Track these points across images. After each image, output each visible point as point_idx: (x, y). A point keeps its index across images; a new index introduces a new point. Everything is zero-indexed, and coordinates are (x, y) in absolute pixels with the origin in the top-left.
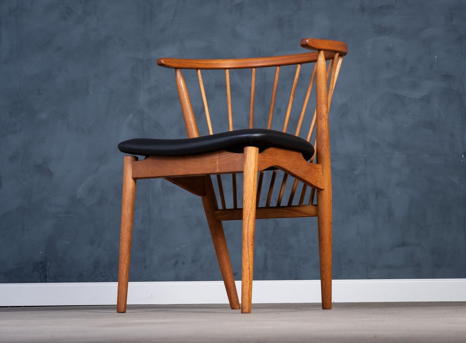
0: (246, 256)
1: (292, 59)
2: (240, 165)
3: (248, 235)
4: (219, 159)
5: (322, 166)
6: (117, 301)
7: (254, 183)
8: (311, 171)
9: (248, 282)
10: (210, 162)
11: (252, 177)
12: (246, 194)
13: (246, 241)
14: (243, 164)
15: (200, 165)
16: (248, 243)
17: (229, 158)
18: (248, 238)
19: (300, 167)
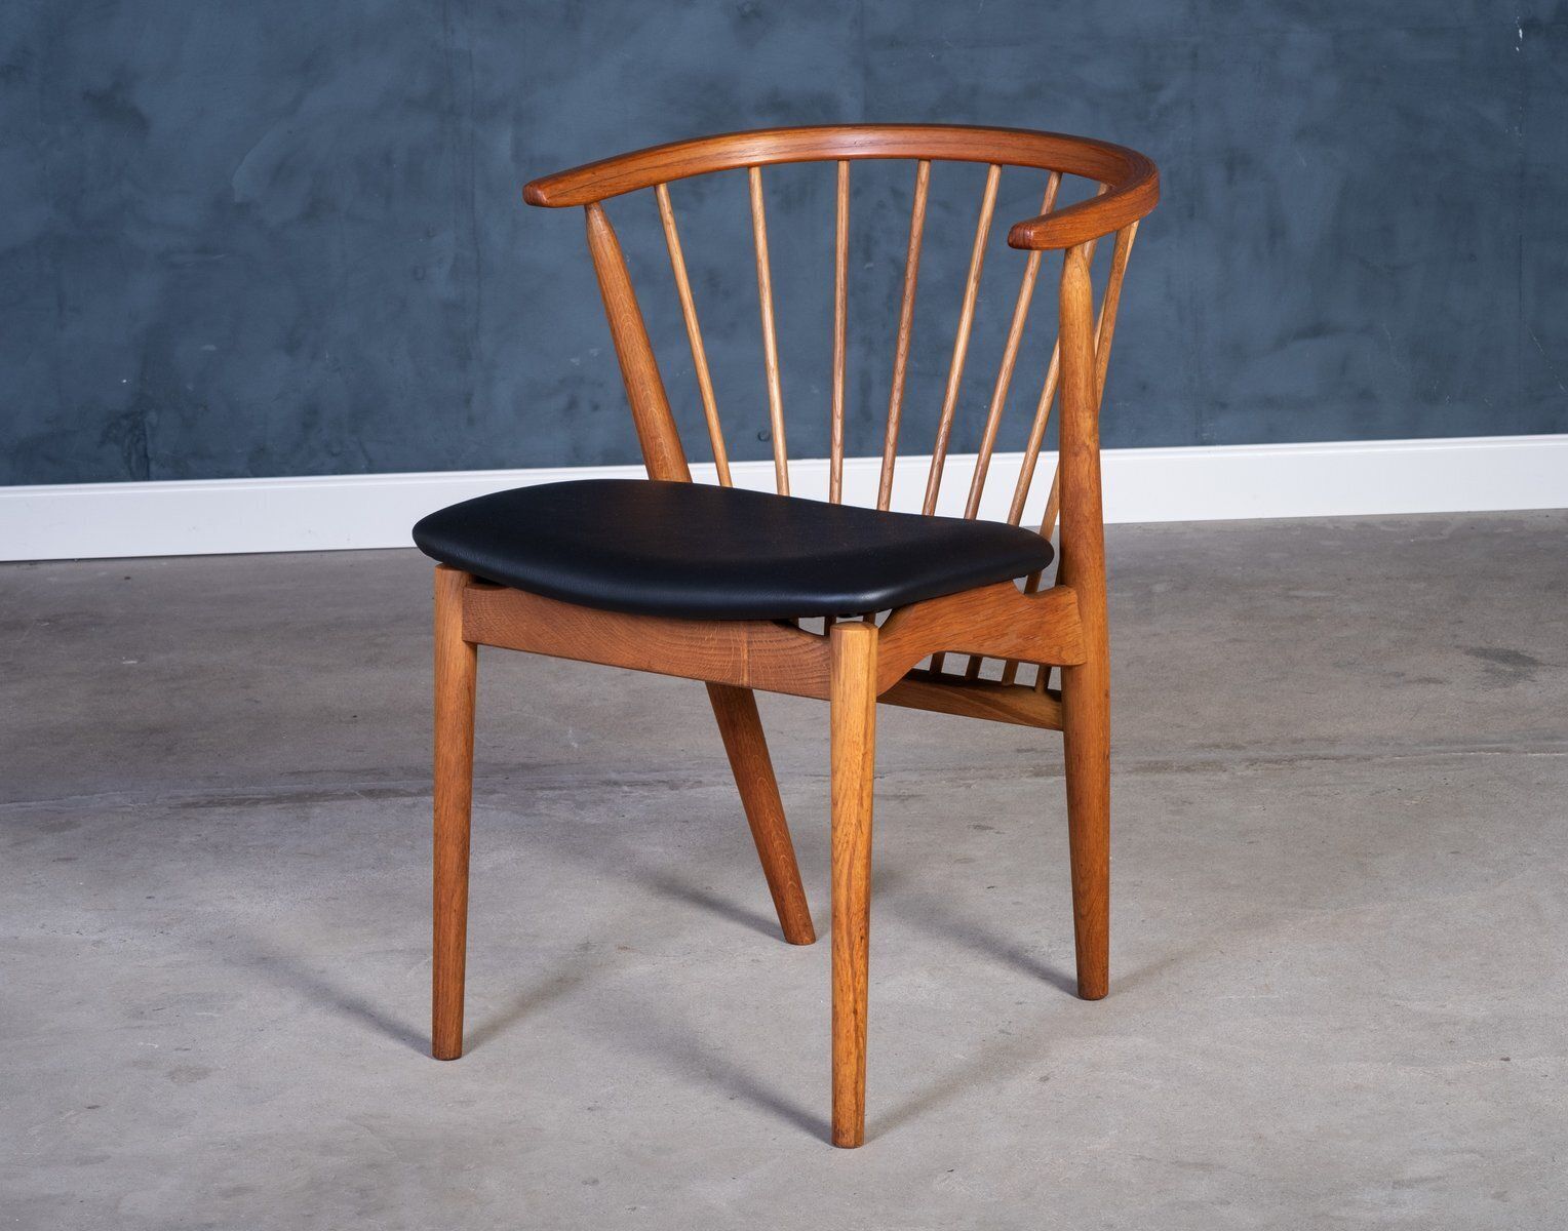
0: (845, 973)
1: (971, 146)
2: (818, 680)
3: (848, 909)
4: (749, 643)
5: (1078, 593)
6: (434, 1022)
7: (865, 744)
8: (1044, 623)
9: (851, 1053)
10: (720, 649)
11: (860, 727)
12: (842, 781)
13: (844, 927)
14: (829, 676)
15: (687, 649)
16: (849, 934)
17: (783, 650)
18: (850, 920)
19: (1007, 627)
